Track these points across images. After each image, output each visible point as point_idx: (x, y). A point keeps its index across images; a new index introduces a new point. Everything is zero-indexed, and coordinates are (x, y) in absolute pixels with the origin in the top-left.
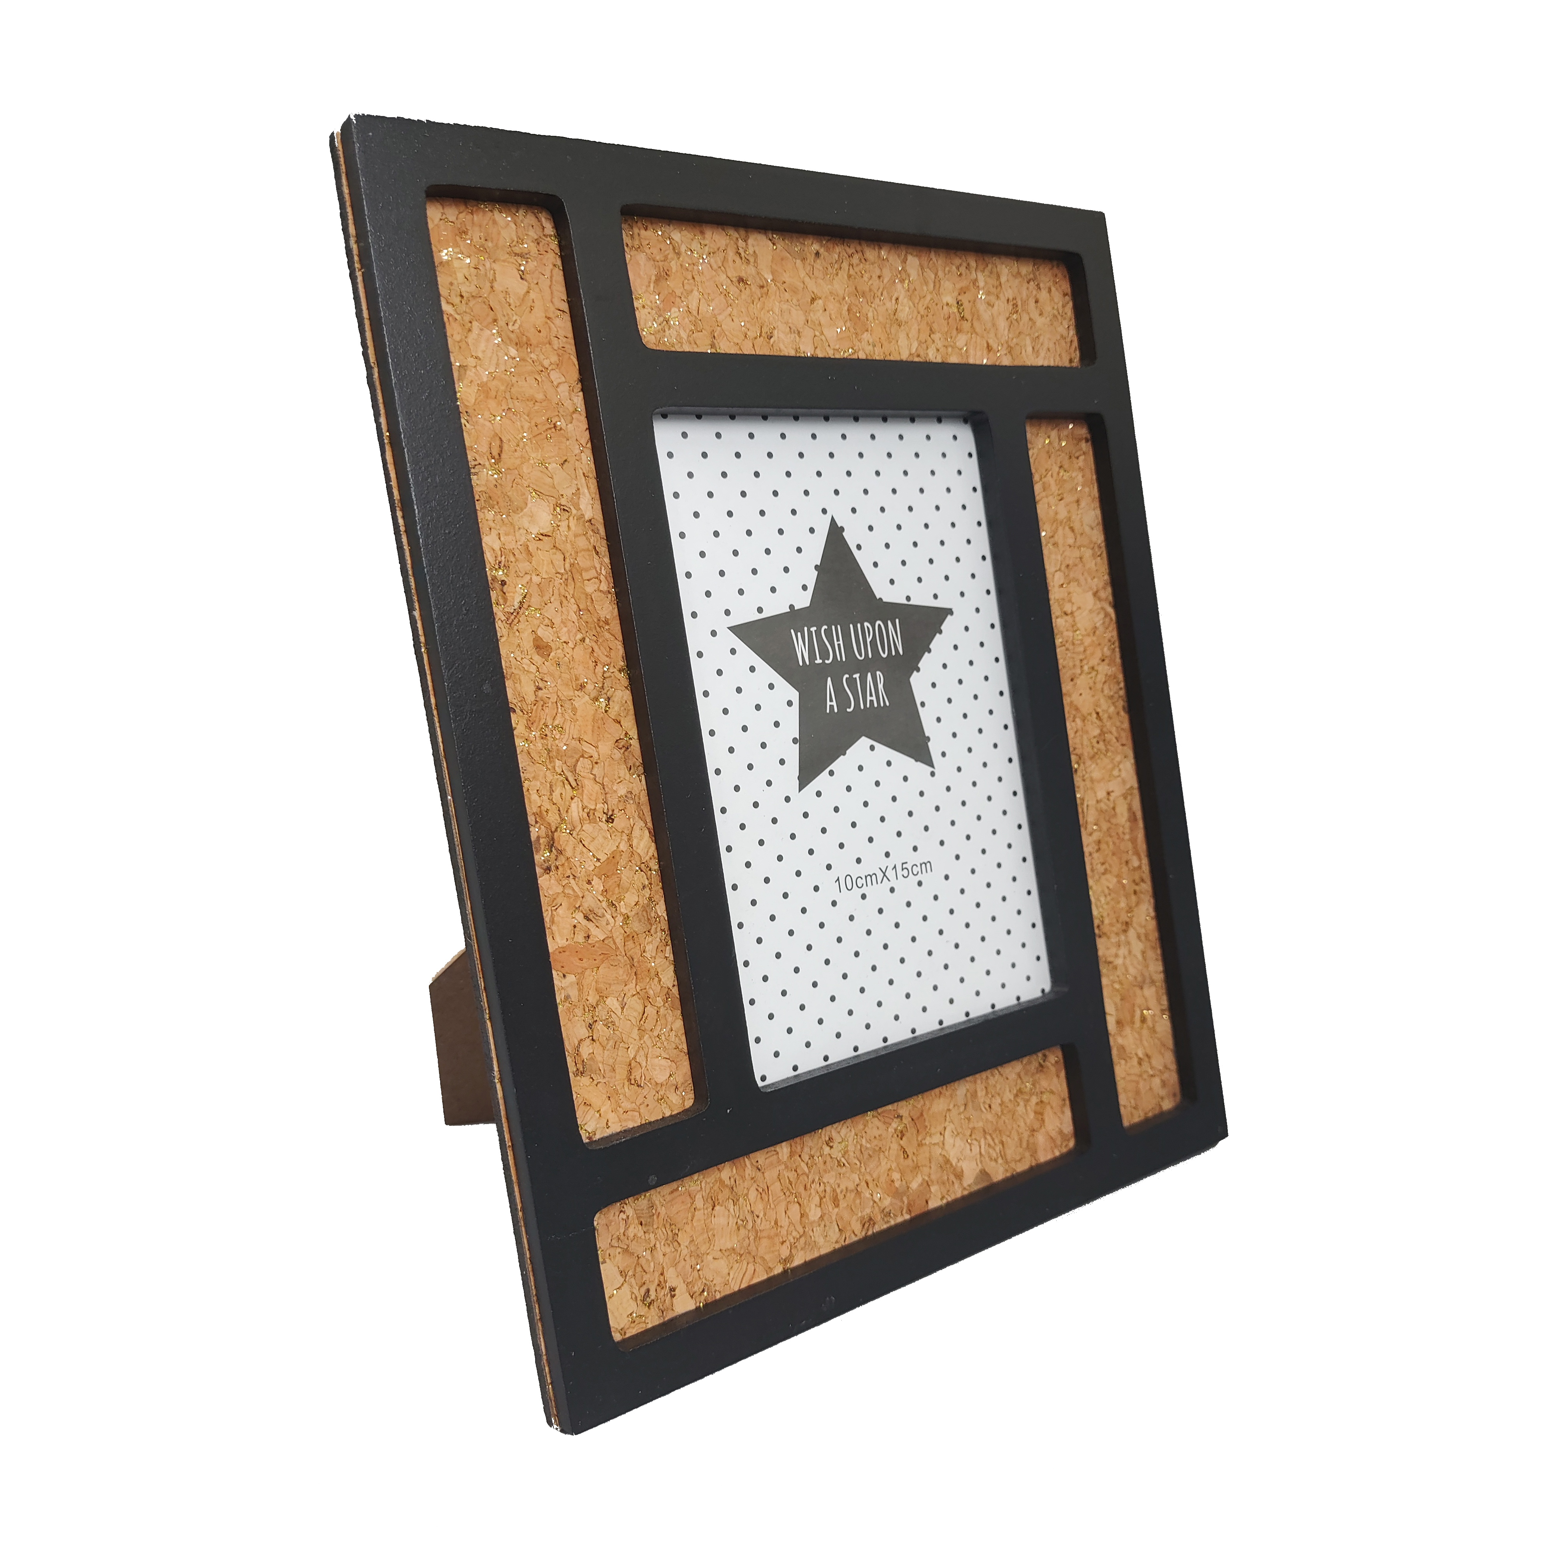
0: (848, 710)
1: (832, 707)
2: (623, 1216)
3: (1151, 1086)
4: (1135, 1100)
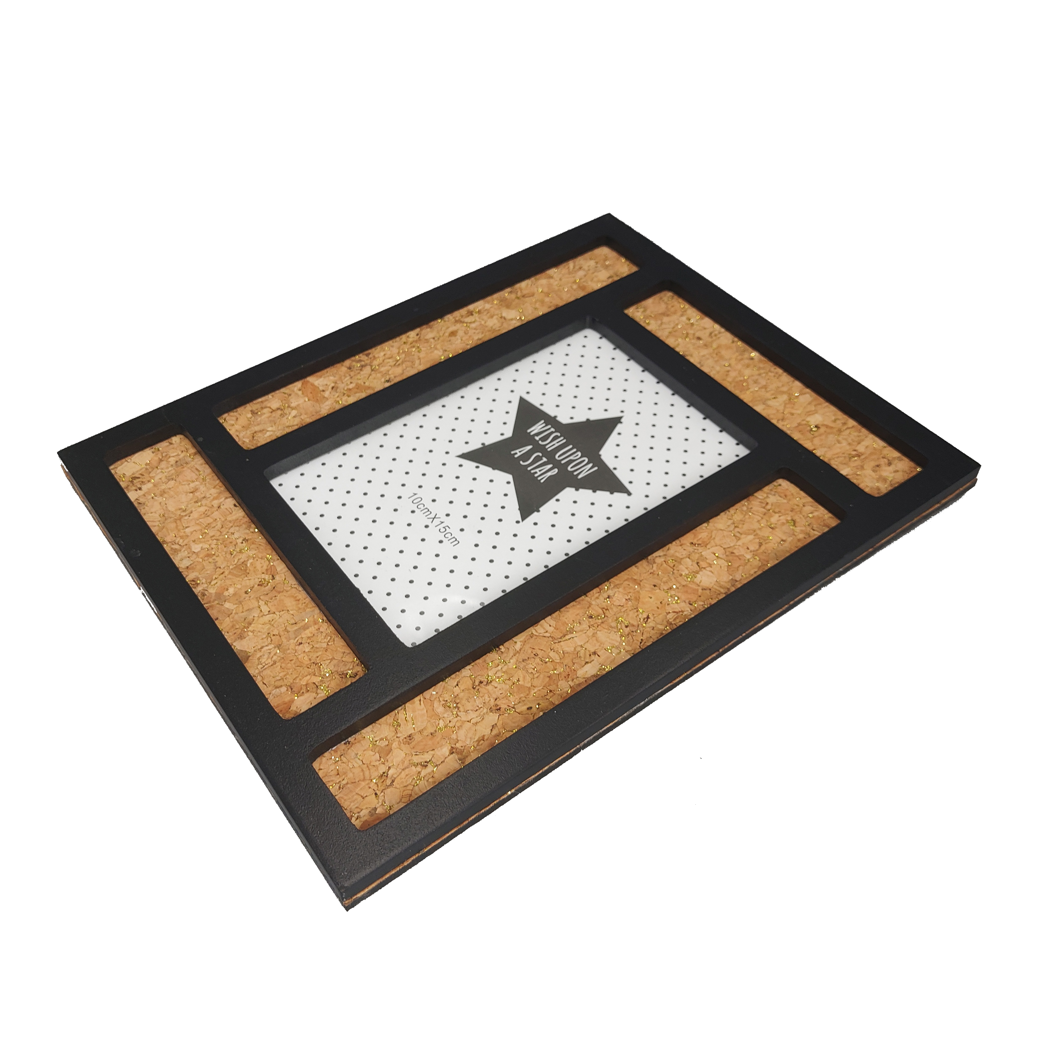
0: (521, 462)
1: (516, 453)
3: (366, 796)
4: (347, 783)
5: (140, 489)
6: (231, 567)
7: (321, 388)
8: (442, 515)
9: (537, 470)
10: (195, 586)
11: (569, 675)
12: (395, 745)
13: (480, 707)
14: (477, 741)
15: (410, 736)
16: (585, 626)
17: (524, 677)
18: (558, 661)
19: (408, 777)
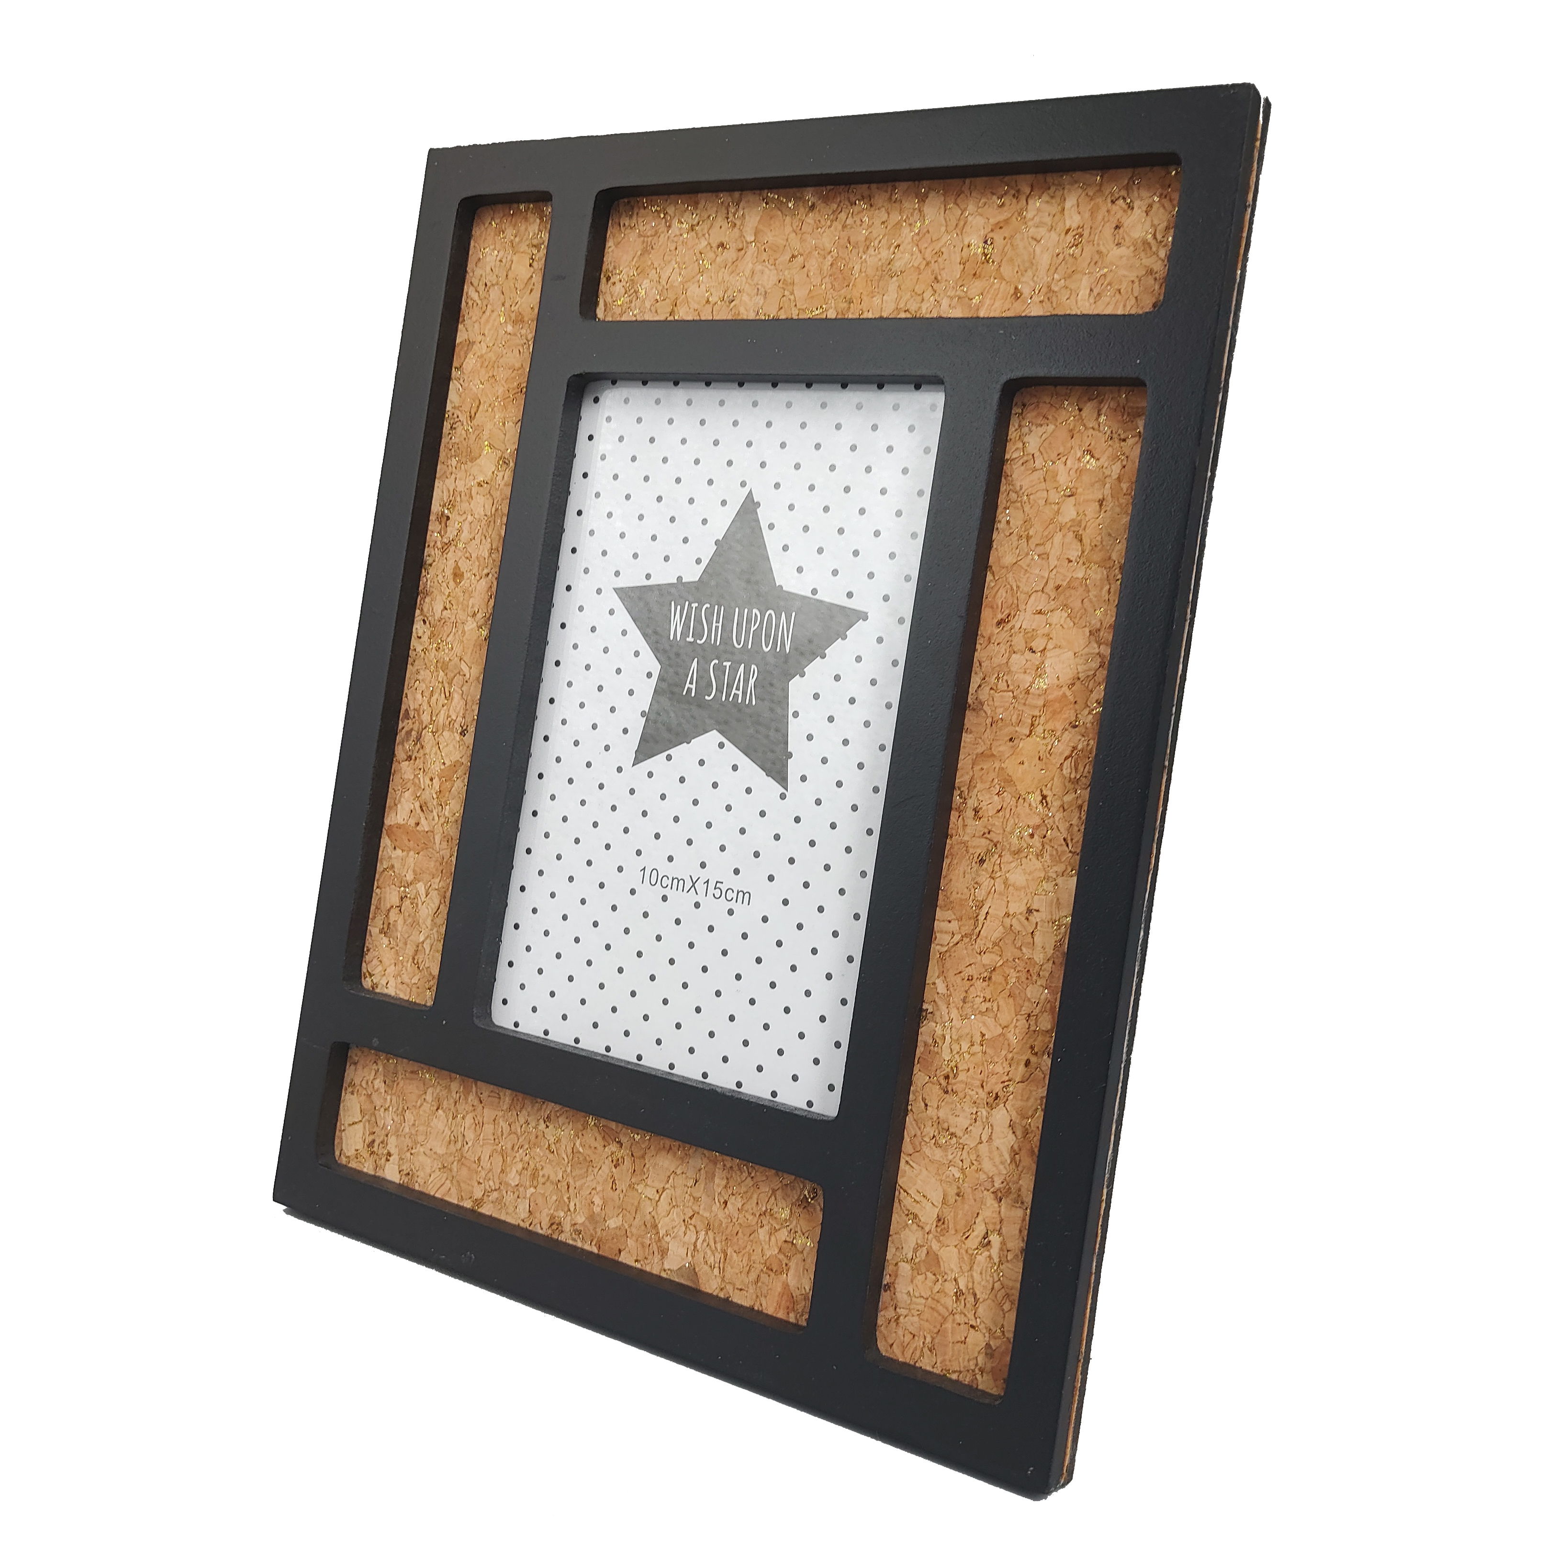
0: (707, 697)
1: (689, 690)
3: (965, 1338)
4: (933, 1339)
5: (389, 1154)
6: (569, 1170)
7: (412, 822)
8: (698, 872)
9: (734, 691)
10: (560, 1228)
11: (1028, 971)
12: (935, 1246)
13: (974, 1112)
14: (1011, 1162)
15: (939, 1220)
16: (986, 883)
17: (984, 1024)
18: (1001, 963)
19: (984, 1275)
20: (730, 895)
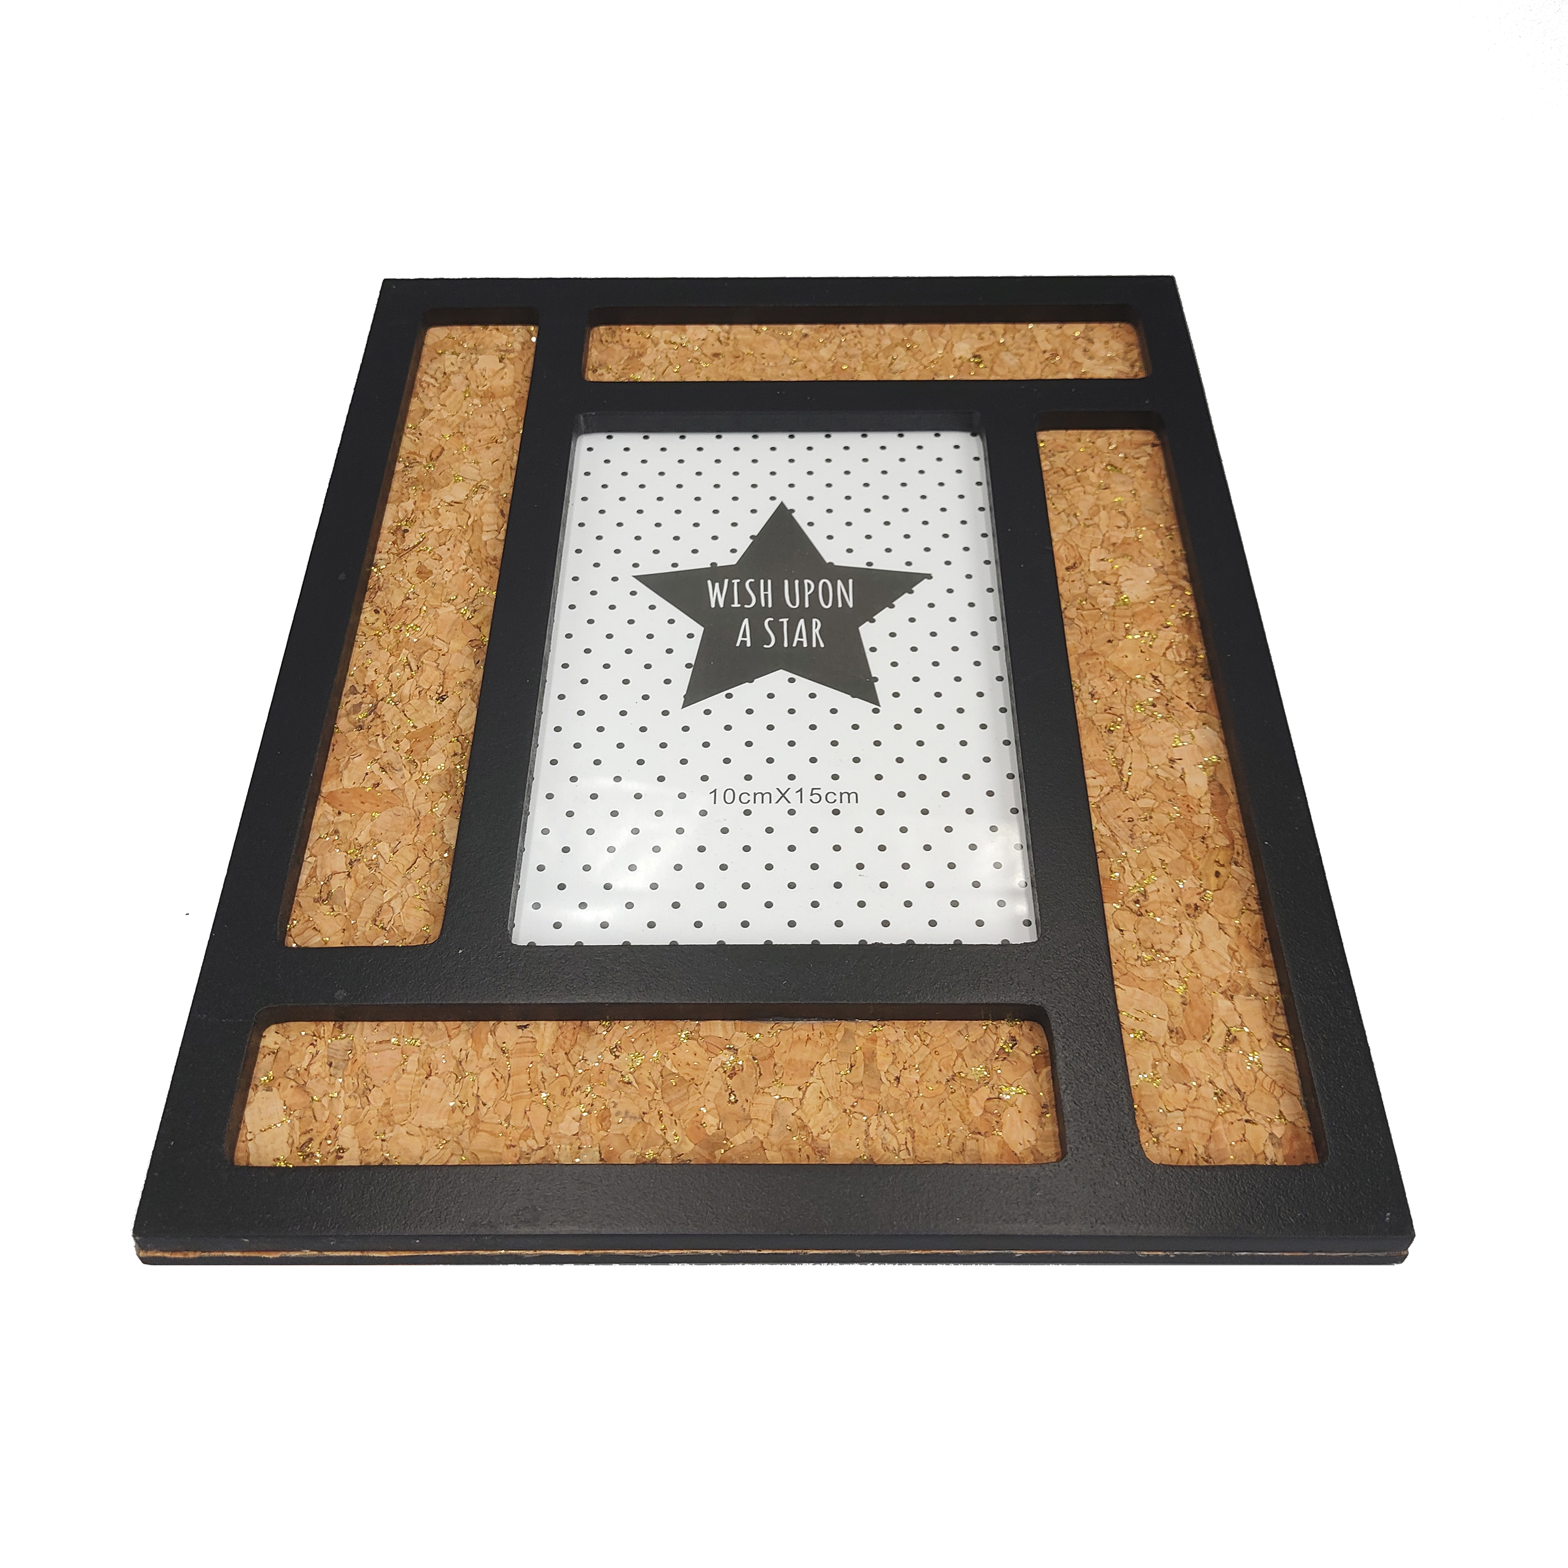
0: (766, 646)
1: (743, 642)
2: (311, 1049)
3: (1244, 1135)
4: (1206, 1147)
5: (341, 1150)
7: (367, 785)
8: (785, 784)
9: (796, 639)
11: (1188, 806)
12: (1175, 1055)
13: (1178, 925)
14: (1232, 960)
15: (1171, 1031)
16: (1121, 746)
17: (1162, 852)
18: (1157, 804)
19: (1241, 1069)
20: (831, 798)
